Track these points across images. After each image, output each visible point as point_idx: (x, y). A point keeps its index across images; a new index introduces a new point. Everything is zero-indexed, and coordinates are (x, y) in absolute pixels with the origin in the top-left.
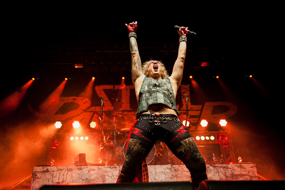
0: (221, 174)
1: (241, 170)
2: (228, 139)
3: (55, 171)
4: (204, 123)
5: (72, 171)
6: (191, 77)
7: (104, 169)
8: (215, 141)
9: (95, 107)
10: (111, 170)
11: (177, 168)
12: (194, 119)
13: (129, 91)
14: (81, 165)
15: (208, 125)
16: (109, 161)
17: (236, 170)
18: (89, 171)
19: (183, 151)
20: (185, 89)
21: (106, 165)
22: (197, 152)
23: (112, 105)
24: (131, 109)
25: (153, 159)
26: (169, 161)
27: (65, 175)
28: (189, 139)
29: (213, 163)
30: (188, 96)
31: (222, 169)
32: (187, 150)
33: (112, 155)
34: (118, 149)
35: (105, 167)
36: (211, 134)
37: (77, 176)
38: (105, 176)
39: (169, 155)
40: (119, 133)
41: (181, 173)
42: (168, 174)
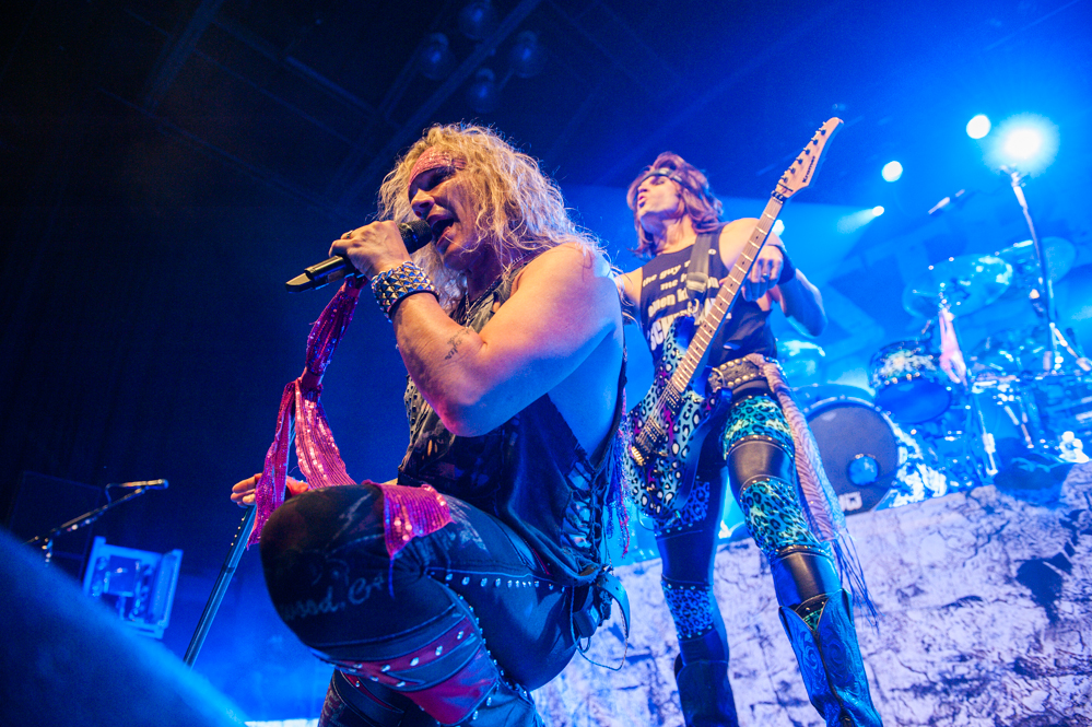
41: (1020, 515)
42: (959, 535)
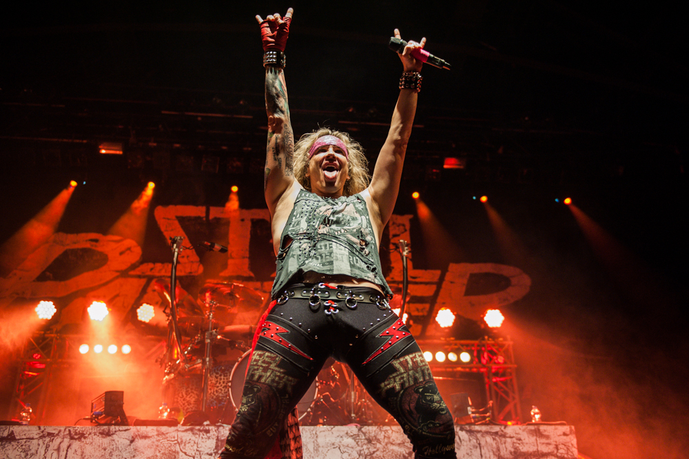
0: (487, 452)
1: (538, 442)
2: (505, 362)
3: (33, 439)
4: (445, 318)
5: (83, 439)
6: (416, 195)
7: (175, 434)
8: (472, 365)
9: (151, 265)
10: (193, 438)
11: (373, 434)
12: (420, 306)
13: (249, 225)
14: (110, 424)
15: (454, 323)
16: (188, 414)
17: (527, 441)
18: (131, 439)
19: (398, 387)
20: (399, 225)
21: (179, 423)
22: (435, 393)
23: (202, 261)
24: (252, 274)
25: (309, 410)
26: (353, 415)
27: (62, 449)
28: (415, 357)
29: (468, 421)
30: (407, 246)
31: (489, 439)
32: (407, 385)
33: (196, 397)
34: (213, 382)
35: (178, 430)
36: (461, 348)
37: (98, 454)
38: (178, 453)
39: (353, 400)
40: (219, 337)
41: (384, 447)
42: (350, 452)
